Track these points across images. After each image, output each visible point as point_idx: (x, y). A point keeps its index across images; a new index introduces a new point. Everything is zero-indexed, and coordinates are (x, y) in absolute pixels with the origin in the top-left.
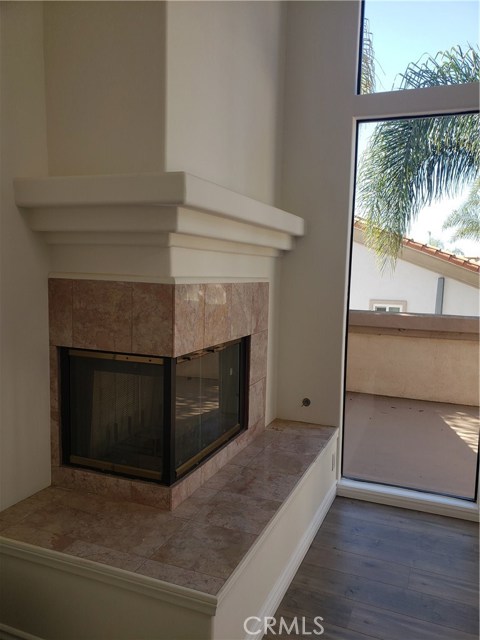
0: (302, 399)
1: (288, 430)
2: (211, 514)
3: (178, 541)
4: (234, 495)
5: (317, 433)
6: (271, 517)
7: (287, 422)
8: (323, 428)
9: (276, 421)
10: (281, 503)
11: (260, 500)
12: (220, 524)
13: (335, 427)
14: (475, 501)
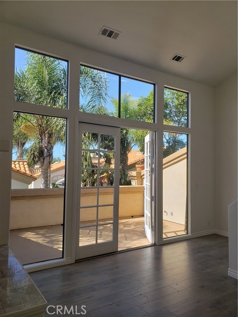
14: (63, 257)
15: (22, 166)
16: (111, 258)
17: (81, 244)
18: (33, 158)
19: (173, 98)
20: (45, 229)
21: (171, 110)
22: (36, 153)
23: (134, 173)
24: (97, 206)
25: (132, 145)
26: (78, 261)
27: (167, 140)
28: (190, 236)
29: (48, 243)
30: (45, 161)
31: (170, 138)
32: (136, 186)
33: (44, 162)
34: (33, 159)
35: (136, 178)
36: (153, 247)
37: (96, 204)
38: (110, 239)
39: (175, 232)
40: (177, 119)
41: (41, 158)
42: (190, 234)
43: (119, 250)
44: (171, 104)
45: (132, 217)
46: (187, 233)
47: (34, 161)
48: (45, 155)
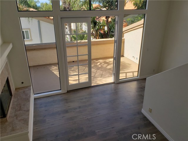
0: (21, 82)
1: (20, 91)
2: (17, 118)
3: (14, 126)
4: (19, 112)
5: (27, 89)
6: (29, 113)
7: (19, 88)
8: (28, 87)
9: (16, 89)
10: (29, 110)
11: (25, 111)
12: (20, 119)
13: (30, 86)
14: (61, 90)
26: (68, 92)
38: (87, 80)
43: (92, 85)
46: (138, 76)
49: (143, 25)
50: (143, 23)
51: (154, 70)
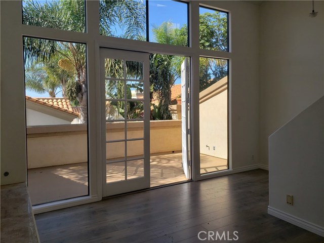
13: (25, 182)
14: (89, 195)
15: (64, 103)
16: (142, 195)
17: (108, 181)
18: (71, 93)
19: (220, 25)
20: (80, 165)
21: (217, 39)
22: (74, 89)
23: (174, 107)
24: (126, 141)
25: (176, 77)
26: (105, 199)
27: (214, 72)
28: (231, 171)
29: (80, 180)
30: (84, 97)
31: (216, 70)
32: (177, 120)
33: (82, 97)
34: (71, 95)
35: (176, 112)
36: (189, 183)
37: (124, 139)
39: (216, 167)
40: (224, 48)
41: (80, 94)
42: (231, 169)
43: (151, 186)
44: (217, 32)
45: (173, 152)
46: (228, 169)
47: (72, 97)
48: (83, 91)
49: (226, 86)
50: (227, 81)
51: (253, 156)
